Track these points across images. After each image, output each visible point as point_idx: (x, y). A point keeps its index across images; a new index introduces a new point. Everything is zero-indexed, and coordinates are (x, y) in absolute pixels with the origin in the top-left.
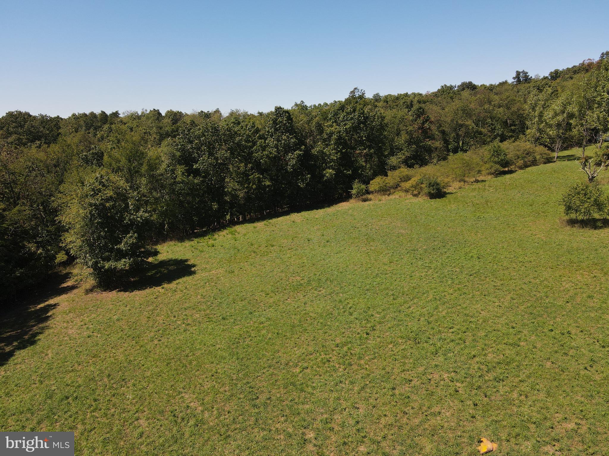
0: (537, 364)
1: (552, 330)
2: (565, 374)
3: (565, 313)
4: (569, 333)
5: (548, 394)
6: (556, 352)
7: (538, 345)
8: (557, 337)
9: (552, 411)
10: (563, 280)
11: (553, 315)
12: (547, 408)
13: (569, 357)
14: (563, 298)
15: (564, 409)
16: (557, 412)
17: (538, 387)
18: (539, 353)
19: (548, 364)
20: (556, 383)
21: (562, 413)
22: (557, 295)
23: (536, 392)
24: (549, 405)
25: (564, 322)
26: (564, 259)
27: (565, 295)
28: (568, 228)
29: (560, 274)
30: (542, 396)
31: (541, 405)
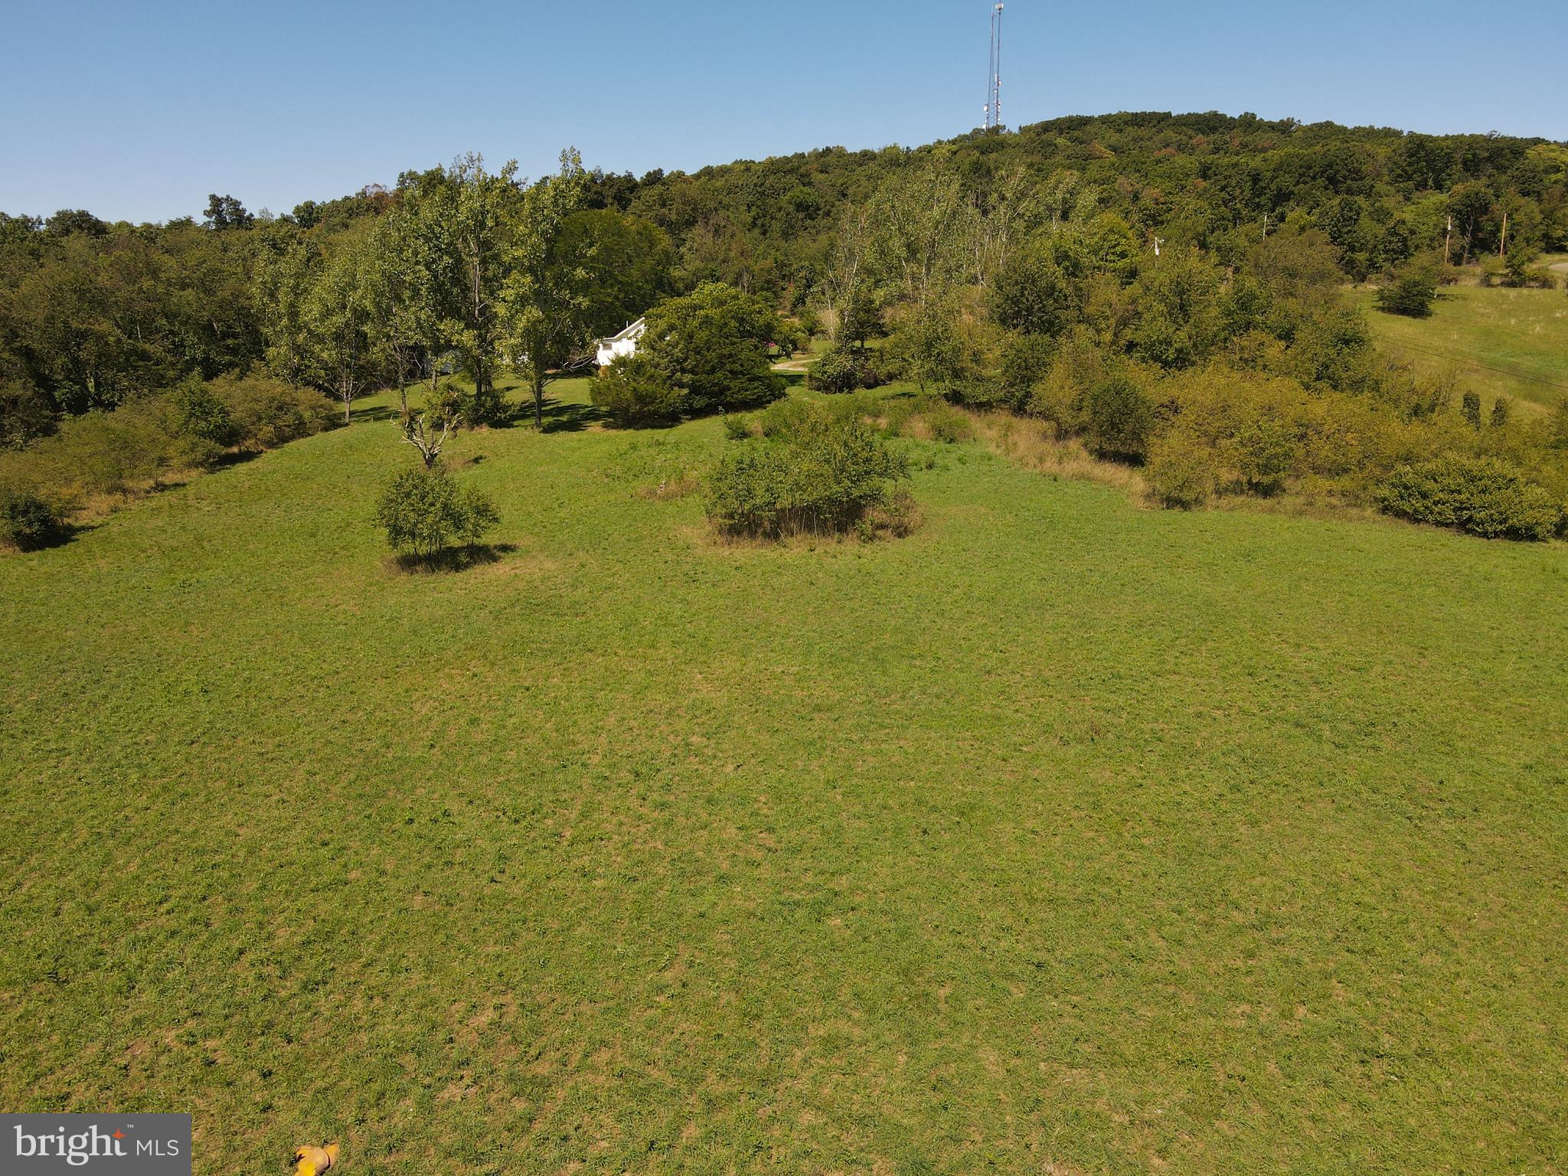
0: (393, 910)
1: (411, 821)
2: (455, 908)
3: (432, 772)
4: (447, 814)
5: (429, 968)
6: (429, 867)
7: (388, 866)
8: (426, 831)
9: (444, 1004)
10: (414, 699)
11: (408, 785)
12: (433, 1002)
13: (457, 868)
14: (422, 739)
15: (466, 986)
16: (455, 1001)
17: (404, 963)
18: (394, 884)
19: (418, 901)
20: (441, 937)
21: (464, 998)
22: (408, 736)
23: (403, 976)
24: (435, 991)
25: (434, 792)
26: (407, 649)
27: (424, 731)
28: (404, 576)
29: (406, 685)
30: (417, 978)
31: (420, 1000)
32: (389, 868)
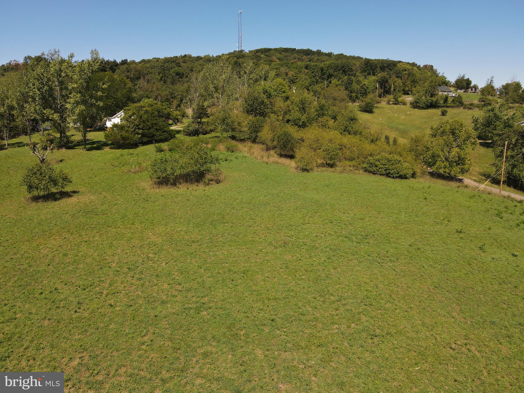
0: (36, 327)
1: (42, 293)
2: (61, 323)
3: (49, 274)
4: (56, 289)
5: (52, 347)
6: (50, 309)
7: (33, 311)
8: (48, 296)
9: (59, 359)
10: (40, 248)
11: (40, 280)
12: (54, 359)
13: (61, 309)
14: (45, 263)
15: (67, 352)
16: (63, 358)
17: (42, 346)
18: (36, 317)
19: (46, 322)
20: (56, 334)
21: (67, 356)
22: (38, 262)
23: (41, 351)
24: (55, 355)
25: (50, 282)
26: (37, 230)
27: (45, 260)
28: (34, 204)
29: (37, 243)
30: (47, 351)
31: (49, 359)
32: (34, 311)
